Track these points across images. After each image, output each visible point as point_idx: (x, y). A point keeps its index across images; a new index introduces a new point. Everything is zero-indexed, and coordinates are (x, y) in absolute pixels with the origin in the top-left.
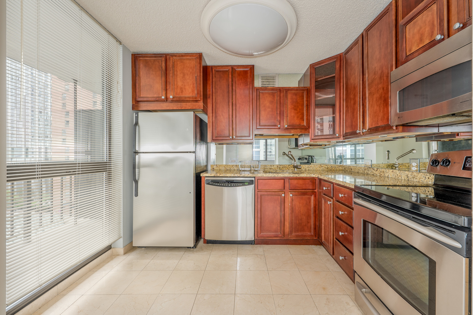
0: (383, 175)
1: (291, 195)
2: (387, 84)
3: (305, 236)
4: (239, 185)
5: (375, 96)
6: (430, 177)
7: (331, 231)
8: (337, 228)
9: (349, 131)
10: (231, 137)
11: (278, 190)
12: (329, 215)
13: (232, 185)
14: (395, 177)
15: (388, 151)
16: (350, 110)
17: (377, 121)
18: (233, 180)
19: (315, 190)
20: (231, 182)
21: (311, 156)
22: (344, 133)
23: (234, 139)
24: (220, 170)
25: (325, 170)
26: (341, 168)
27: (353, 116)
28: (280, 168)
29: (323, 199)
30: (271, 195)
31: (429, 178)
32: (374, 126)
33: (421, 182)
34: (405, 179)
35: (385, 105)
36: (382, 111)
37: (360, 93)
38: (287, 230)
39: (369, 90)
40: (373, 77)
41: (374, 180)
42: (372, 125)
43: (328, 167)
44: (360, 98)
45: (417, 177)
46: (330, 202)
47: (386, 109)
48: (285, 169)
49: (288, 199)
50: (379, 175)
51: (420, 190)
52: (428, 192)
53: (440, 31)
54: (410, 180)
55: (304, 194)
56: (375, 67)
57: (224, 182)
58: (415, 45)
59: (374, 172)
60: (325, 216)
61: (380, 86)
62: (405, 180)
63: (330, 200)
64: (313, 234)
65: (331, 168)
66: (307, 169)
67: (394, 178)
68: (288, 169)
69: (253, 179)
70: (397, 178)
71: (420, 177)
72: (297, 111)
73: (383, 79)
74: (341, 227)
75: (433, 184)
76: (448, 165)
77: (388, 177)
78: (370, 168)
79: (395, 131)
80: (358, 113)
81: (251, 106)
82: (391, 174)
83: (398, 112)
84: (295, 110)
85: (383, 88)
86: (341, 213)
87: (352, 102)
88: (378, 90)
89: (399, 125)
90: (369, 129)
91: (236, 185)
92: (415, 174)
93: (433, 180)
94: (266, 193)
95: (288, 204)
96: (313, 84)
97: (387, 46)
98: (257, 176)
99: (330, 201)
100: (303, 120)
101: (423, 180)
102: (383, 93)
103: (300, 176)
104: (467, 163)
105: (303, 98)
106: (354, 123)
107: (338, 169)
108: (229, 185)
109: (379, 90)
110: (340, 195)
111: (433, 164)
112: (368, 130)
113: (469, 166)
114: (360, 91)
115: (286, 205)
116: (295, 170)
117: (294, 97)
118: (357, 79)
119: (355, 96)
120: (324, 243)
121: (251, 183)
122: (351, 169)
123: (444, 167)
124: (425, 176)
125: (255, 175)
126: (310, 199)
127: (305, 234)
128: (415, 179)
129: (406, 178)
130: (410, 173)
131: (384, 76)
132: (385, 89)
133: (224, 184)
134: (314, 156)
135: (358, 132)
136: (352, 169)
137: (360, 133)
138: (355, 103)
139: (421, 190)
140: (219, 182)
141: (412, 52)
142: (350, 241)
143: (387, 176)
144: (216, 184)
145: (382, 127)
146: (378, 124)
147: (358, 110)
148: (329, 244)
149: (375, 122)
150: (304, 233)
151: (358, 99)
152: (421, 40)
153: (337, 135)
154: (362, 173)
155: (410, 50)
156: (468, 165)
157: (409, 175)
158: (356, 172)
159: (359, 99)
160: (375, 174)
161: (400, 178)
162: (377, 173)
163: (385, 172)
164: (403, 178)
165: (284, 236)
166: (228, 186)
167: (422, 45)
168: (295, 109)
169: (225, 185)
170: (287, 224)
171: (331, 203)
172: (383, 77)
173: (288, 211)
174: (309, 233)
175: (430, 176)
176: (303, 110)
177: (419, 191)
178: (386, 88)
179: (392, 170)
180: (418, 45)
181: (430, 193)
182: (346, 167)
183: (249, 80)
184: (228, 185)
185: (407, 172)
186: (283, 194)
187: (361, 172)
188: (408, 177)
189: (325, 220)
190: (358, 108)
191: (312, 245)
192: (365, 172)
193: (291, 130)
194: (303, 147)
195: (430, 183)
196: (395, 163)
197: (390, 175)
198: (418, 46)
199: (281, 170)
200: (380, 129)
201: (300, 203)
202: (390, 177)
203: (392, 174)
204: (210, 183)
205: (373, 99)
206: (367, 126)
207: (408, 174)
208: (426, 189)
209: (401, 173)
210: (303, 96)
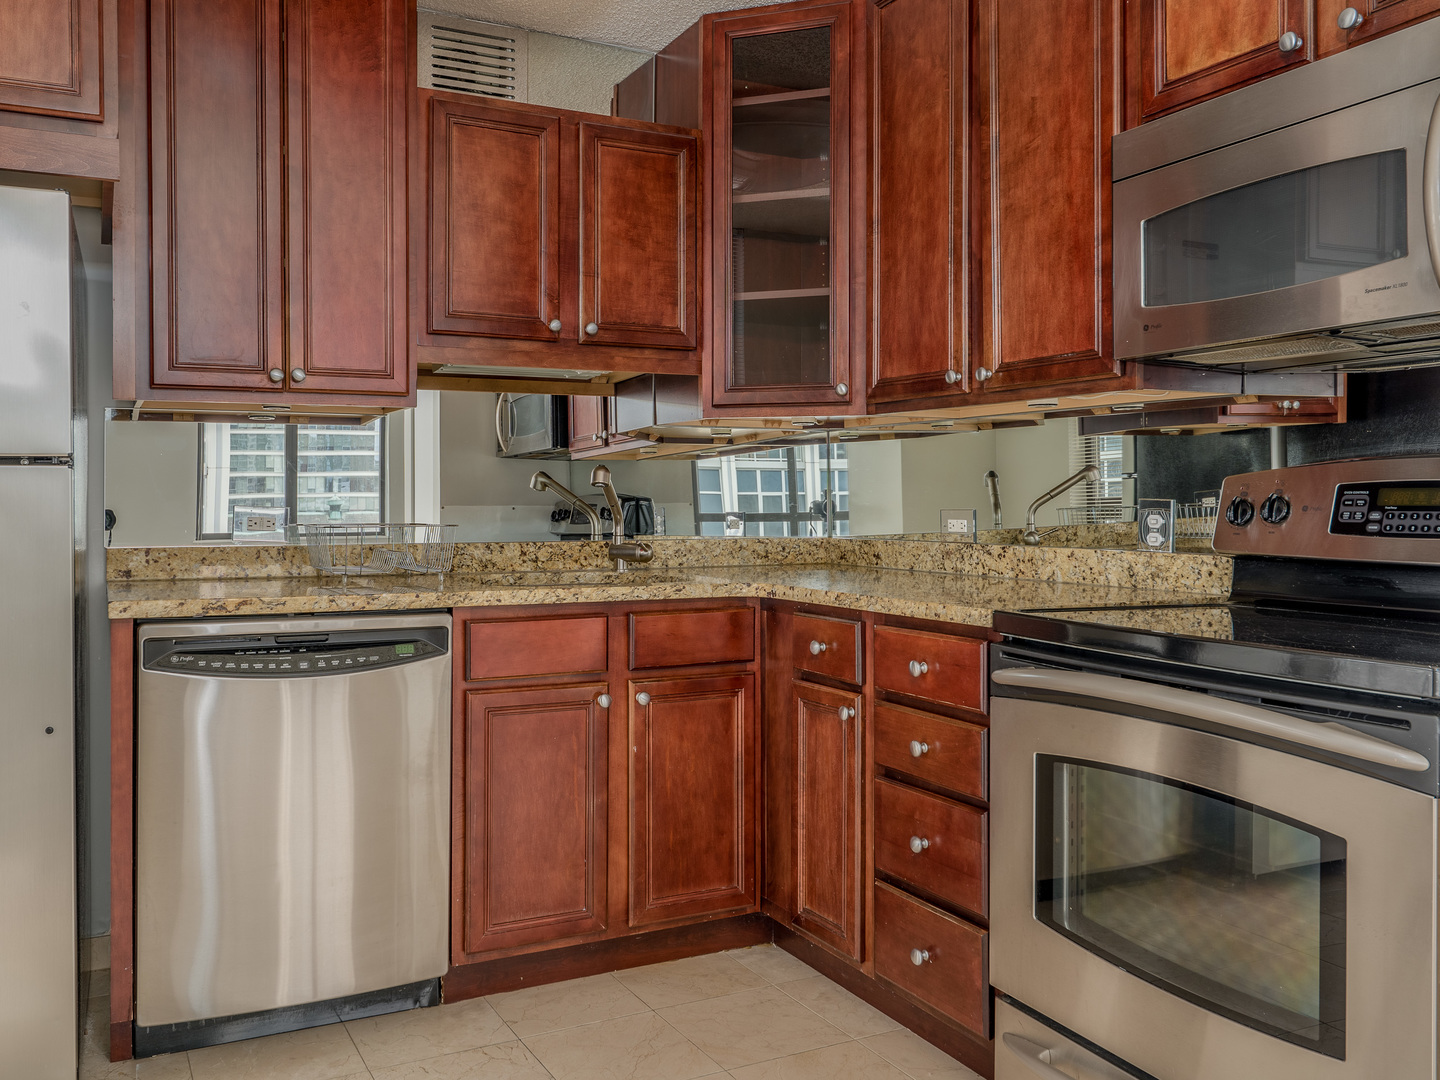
0: (1029, 574)
1: (643, 698)
2: (1087, 180)
3: (707, 904)
4: (361, 660)
5: (1031, 225)
6: (1215, 571)
7: (851, 850)
8: (890, 828)
9: (901, 370)
10: (277, 375)
11: (575, 680)
12: (837, 775)
13: (322, 664)
14: (1081, 581)
15: (992, 475)
16: (904, 273)
17: (1041, 333)
18: (327, 634)
19: (749, 666)
20: (309, 649)
21: (638, 500)
22: (875, 382)
23: (293, 385)
24: (173, 581)
25: (754, 566)
26: (822, 554)
27: (922, 300)
28: (536, 560)
29: (800, 703)
30: (539, 705)
31: (1210, 574)
32: (1024, 356)
33: (1181, 590)
34: (1123, 584)
35: (1076, 268)
36: (1061, 293)
37: (958, 203)
38: (620, 885)
39: (1005, 193)
40: (1024, 139)
41: (990, 600)
42: (1014, 351)
43: (769, 548)
44: (958, 224)
45: (1168, 574)
46: (849, 709)
47: (1079, 288)
48: (561, 566)
49: (623, 721)
50: (1011, 574)
51: (1180, 622)
52: (1210, 625)
53: (1290, 18)
54: (1140, 586)
55: (697, 689)
56: (1033, 99)
57: (268, 649)
58: (1202, 45)
59: (990, 562)
60: (812, 783)
61: (1056, 185)
62: (1120, 587)
63: (845, 699)
64: (741, 888)
65: (780, 557)
66: (671, 563)
67: (1078, 584)
68: (576, 566)
69: (445, 620)
70: (1088, 581)
71: (1179, 572)
72: (643, 249)
73: (1070, 159)
74: (916, 817)
75: (1228, 595)
76: (1285, 518)
77: (1051, 582)
78: (969, 546)
79: (1115, 383)
80: (951, 289)
81: (399, 196)
82: (1066, 566)
83: (1143, 305)
84: (636, 243)
85: (1069, 197)
86: (917, 748)
87: (918, 237)
88: (1045, 202)
89: (1133, 360)
90: (1005, 368)
91: (342, 660)
92: (1162, 561)
93: (1228, 583)
94: (512, 698)
95: (625, 749)
96: (723, 118)
97: (1088, 21)
98: (467, 603)
99: (850, 705)
100: (675, 304)
101: (1189, 582)
102: (1067, 216)
103: (682, 595)
104: (1342, 508)
105: (673, 188)
106: (925, 338)
107: (809, 559)
108: (304, 665)
109: (1052, 202)
110: (917, 669)
111: (1236, 518)
112: (996, 372)
113: (1350, 518)
114: (958, 193)
115: (616, 754)
116: (616, 569)
117: (630, 173)
118: (940, 134)
119: (931, 210)
120: (810, 917)
121: (430, 643)
122: (877, 557)
123: (1271, 525)
124: (1196, 566)
125: (456, 598)
126: (727, 710)
127: (705, 896)
128: (1159, 581)
129: (1125, 580)
130: (1142, 559)
131: (1074, 145)
132: (1077, 200)
133: (266, 663)
134: (648, 500)
135: (952, 377)
136: (882, 556)
137: (958, 383)
138: (931, 245)
139: (1185, 621)
140: (231, 652)
141: (1190, 70)
142: (966, 869)
143: (1045, 578)
144: (217, 665)
145: (1066, 362)
146: (1045, 349)
147: (951, 278)
148: (838, 916)
149: (1032, 337)
150: (703, 892)
151: (951, 226)
152: (1223, 34)
153: (842, 389)
154: (930, 572)
155: (1181, 62)
156: (1346, 515)
157: (1139, 569)
158: (900, 567)
159: (954, 224)
160: (992, 573)
161: (1102, 579)
162: (1002, 565)
163: (1040, 563)
164: (1114, 582)
165: (607, 925)
166: (295, 672)
167: (1227, 53)
168: (632, 240)
169: (272, 666)
170: (621, 859)
171: (852, 712)
172: (1069, 146)
173: (623, 784)
174: (724, 888)
175: (1216, 565)
176: (675, 250)
177: (1175, 623)
178: (1083, 196)
179: (1068, 551)
180: (1212, 49)
181: (1215, 628)
182: (850, 547)
183: (386, 40)
184: (294, 664)
185: (1129, 556)
186: (600, 694)
187: (929, 566)
188: (1131, 576)
189: (812, 808)
190: (950, 267)
191: (727, 948)
192: (948, 564)
193: (614, 351)
194: (606, 450)
195: (1216, 592)
196: (1023, 526)
197: (1058, 573)
198: (1213, 55)
199: (544, 571)
200: (1055, 370)
201: (681, 738)
202: (1060, 580)
203: (1068, 566)
204: (174, 659)
205: (1022, 238)
206: (996, 353)
207: (1134, 565)
208: (1201, 618)
209: (1104, 562)
210: (673, 176)
